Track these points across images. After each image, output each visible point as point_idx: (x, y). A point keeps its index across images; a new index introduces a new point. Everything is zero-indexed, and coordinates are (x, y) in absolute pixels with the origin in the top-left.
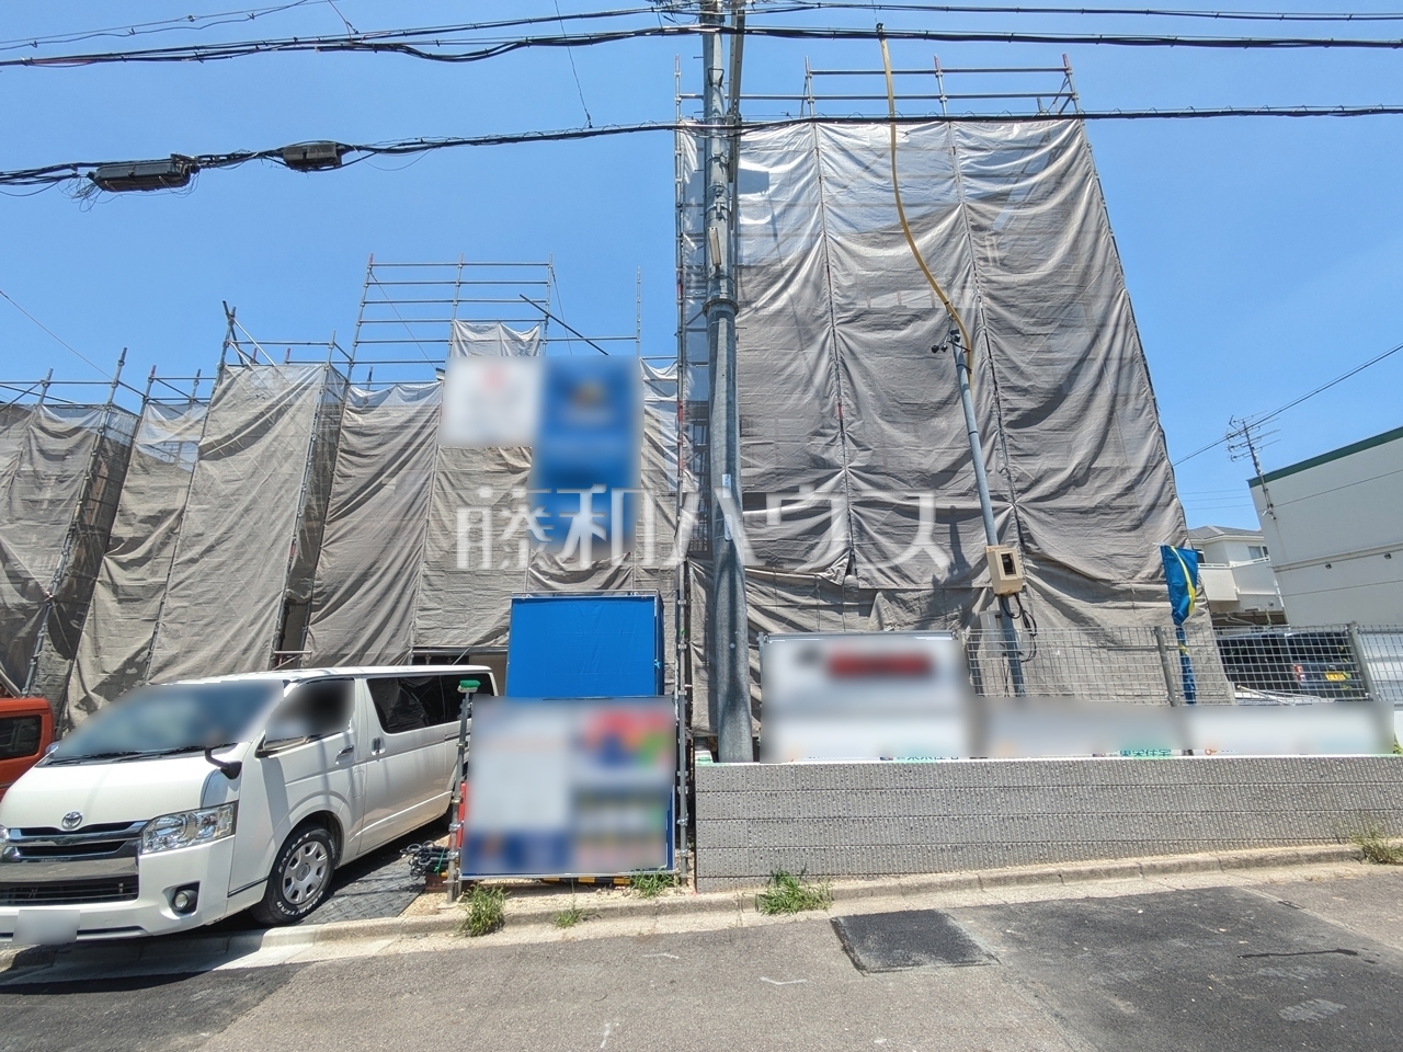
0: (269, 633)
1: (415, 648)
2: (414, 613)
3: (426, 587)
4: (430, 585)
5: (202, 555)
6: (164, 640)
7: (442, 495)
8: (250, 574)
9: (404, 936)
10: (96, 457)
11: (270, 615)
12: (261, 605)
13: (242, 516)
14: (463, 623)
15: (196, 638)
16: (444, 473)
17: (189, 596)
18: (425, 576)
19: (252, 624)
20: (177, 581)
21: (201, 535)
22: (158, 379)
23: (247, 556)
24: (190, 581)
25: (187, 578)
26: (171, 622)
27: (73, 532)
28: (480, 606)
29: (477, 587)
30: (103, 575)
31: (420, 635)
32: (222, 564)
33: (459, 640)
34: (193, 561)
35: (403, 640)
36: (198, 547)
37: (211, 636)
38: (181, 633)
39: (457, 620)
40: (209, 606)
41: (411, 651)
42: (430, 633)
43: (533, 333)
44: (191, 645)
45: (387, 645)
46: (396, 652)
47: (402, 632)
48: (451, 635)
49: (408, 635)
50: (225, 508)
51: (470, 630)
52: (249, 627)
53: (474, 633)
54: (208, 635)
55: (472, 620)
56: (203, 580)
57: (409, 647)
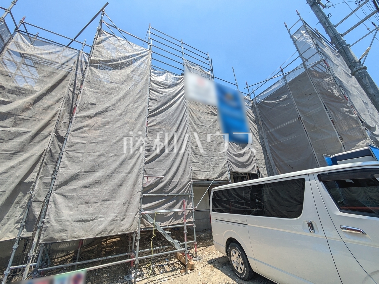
0: (141, 165)
1: (193, 179)
2: (190, 164)
3: (192, 153)
4: (194, 152)
7: (191, 117)
11: (141, 155)
13: (119, 101)
14: (208, 169)
15: (93, 163)
16: (191, 109)
18: (192, 148)
21: (94, 104)
23: (123, 121)
28: (213, 163)
29: (211, 155)
31: (194, 173)
32: (108, 123)
33: (209, 177)
34: (89, 117)
35: (188, 175)
36: (92, 110)
37: (104, 163)
38: (81, 159)
39: (206, 168)
40: (101, 145)
41: (192, 180)
42: (198, 173)
43: (209, 73)
44: (90, 168)
45: (181, 177)
46: (185, 180)
47: (186, 171)
48: (205, 174)
49: (190, 173)
50: (108, 94)
51: (212, 173)
52: (129, 160)
53: (214, 174)
54: (102, 162)
55: (211, 169)
56: (96, 129)
57: (191, 178)
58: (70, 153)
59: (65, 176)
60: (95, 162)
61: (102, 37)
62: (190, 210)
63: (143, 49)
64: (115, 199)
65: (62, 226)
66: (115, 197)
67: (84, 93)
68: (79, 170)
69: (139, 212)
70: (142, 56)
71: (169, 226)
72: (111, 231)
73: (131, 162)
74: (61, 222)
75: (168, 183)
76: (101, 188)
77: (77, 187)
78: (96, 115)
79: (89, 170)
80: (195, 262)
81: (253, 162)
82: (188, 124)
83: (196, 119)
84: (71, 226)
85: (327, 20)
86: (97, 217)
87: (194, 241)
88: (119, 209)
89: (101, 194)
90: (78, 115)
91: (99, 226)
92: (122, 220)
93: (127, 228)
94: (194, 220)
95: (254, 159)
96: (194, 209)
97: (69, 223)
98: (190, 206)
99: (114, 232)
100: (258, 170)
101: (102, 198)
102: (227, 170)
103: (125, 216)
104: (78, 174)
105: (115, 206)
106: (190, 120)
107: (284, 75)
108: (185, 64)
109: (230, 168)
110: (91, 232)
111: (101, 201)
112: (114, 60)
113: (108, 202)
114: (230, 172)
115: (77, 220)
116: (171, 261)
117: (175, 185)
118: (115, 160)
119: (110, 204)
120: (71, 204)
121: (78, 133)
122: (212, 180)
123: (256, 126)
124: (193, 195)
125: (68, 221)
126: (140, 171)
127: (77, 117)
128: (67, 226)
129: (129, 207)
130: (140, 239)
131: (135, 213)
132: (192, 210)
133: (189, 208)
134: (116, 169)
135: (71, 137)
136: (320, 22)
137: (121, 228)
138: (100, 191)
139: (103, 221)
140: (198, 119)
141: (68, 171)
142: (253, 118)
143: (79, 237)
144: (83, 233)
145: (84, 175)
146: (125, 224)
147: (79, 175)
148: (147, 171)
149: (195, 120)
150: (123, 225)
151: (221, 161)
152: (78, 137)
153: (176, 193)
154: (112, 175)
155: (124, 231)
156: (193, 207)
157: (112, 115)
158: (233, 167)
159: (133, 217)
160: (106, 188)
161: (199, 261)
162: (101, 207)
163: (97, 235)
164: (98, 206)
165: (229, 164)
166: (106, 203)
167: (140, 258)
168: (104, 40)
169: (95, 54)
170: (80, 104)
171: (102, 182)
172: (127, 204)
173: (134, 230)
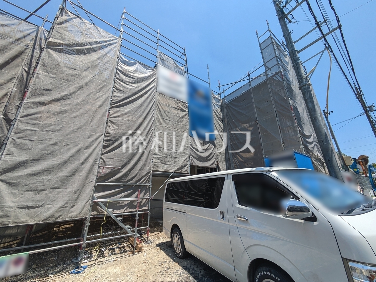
1: (153, 171)
2: (152, 156)
7: (159, 111)
11: (98, 145)
14: (169, 162)
16: (159, 103)
28: (175, 156)
31: (155, 165)
33: (169, 169)
35: (148, 167)
36: (46, 97)
37: (56, 152)
38: (30, 147)
39: (167, 161)
40: (54, 134)
41: (151, 172)
42: (158, 165)
43: (183, 68)
44: (39, 156)
45: (141, 168)
46: (145, 172)
47: (147, 163)
48: (166, 166)
49: (150, 165)
50: (67, 81)
51: (172, 165)
52: (85, 150)
53: (174, 167)
54: (54, 151)
55: (173, 162)
56: (50, 117)
57: (151, 170)
58: (17, 140)
59: (10, 163)
60: (46, 150)
61: (65, 17)
62: (147, 199)
63: (112, 37)
64: (66, 187)
65: (4, 212)
66: (65, 186)
67: (38, 77)
68: (26, 157)
69: (91, 200)
70: (110, 44)
71: (124, 213)
72: (59, 217)
73: (86, 152)
74: (3, 208)
75: (127, 174)
76: (51, 176)
77: (23, 174)
78: (50, 102)
79: (38, 158)
80: (146, 245)
81: (214, 157)
82: (154, 118)
83: (163, 113)
84: (15, 212)
85: (289, 35)
86: (44, 204)
87: (147, 227)
88: (69, 197)
89: (51, 182)
90: (29, 101)
91: (46, 212)
92: (72, 207)
93: (76, 215)
94: (149, 208)
95: (215, 155)
96: (150, 199)
97: (12, 209)
98: (148, 196)
99: (62, 218)
100: (218, 165)
101: (52, 186)
102: (188, 164)
103: (75, 203)
104: (25, 161)
105: (66, 194)
106: (157, 114)
107: (250, 80)
108: (159, 57)
109: (191, 162)
110: (36, 218)
111: (50, 189)
112: (78, 45)
113: (58, 190)
114: (191, 165)
115: (22, 206)
116: (123, 244)
117: (133, 176)
118: (70, 149)
119: (60, 192)
120: (16, 191)
121: (28, 119)
122: (172, 172)
123: (221, 124)
124: (151, 185)
125: (11, 207)
126: (96, 162)
127: (28, 102)
128: (10, 212)
129: (81, 195)
130: (89, 224)
131: (86, 201)
132: (149, 199)
133: (146, 197)
134: (70, 158)
135: (19, 123)
136: (284, 36)
137: (70, 215)
138: (50, 180)
139: (50, 208)
140: (165, 113)
141: (13, 158)
142: (220, 117)
143: (23, 222)
144: (28, 218)
145: (32, 162)
146: (75, 211)
147: (26, 163)
149: (161, 114)
150: (72, 212)
151: (183, 155)
152: (27, 123)
153: (134, 183)
154: (65, 164)
155: (72, 217)
156: (150, 196)
157: (69, 104)
158: (194, 162)
159: (84, 205)
160: (57, 176)
161: (149, 244)
162: (50, 195)
163: (42, 221)
164: (47, 194)
165: (191, 158)
166: (55, 191)
167: (87, 242)
168: (66, 21)
169: (54, 36)
170: (32, 89)
171: (53, 171)
172: (79, 192)
173: (84, 216)
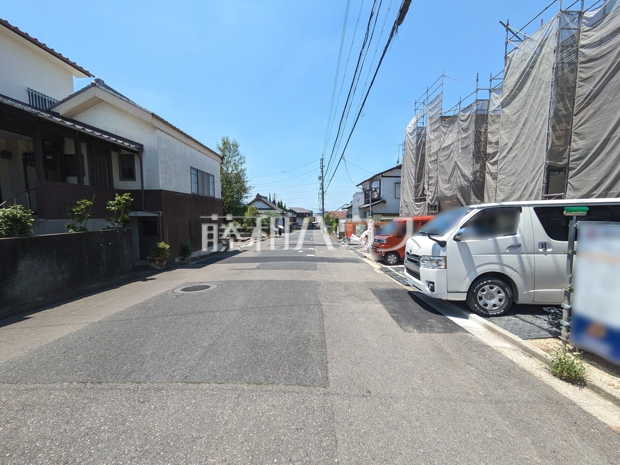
0: (539, 186)
5: (508, 153)
6: (499, 193)
8: (528, 157)
9: (520, 349)
10: (475, 124)
11: (540, 176)
12: (534, 172)
13: (522, 129)
15: (510, 191)
17: (505, 173)
19: (532, 182)
20: (500, 167)
21: (506, 144)
22: (493, 79)
23: (526, 149)
24: (505, 166)
25: (504, 165)
26: (500, 185)
27: (474, 155)
30: (487, 170)
32: (516, 155)
34: (505, 157)
148: (573, 185)
